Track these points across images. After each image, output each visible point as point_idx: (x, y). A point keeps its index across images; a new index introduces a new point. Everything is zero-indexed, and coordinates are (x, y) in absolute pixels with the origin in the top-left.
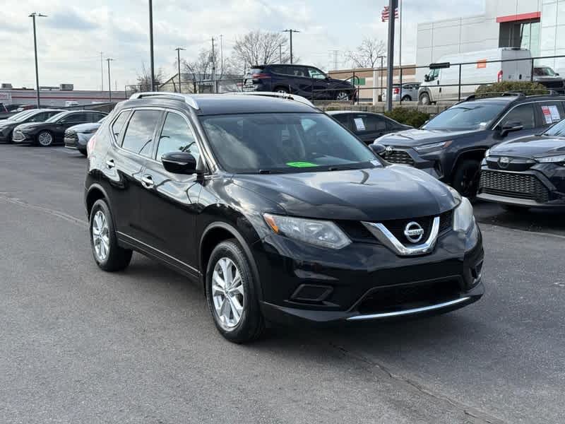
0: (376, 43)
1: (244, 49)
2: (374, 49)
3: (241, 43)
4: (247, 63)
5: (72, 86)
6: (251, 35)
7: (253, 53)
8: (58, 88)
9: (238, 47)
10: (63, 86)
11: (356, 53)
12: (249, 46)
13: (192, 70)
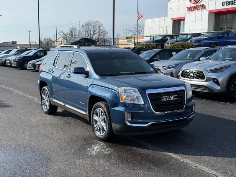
0: (141, 26)
1: (85, 28)
2: (140, 28)
3: (84, 25)
4: (87, 33)
5: (16, 42)
6: (88, 22)
7: (89, 29)
8: (10, 43)
9: (83, 27)
10: (13, 42)
11: (133, 29)
12: (87, 26)
13: (66, 36)
